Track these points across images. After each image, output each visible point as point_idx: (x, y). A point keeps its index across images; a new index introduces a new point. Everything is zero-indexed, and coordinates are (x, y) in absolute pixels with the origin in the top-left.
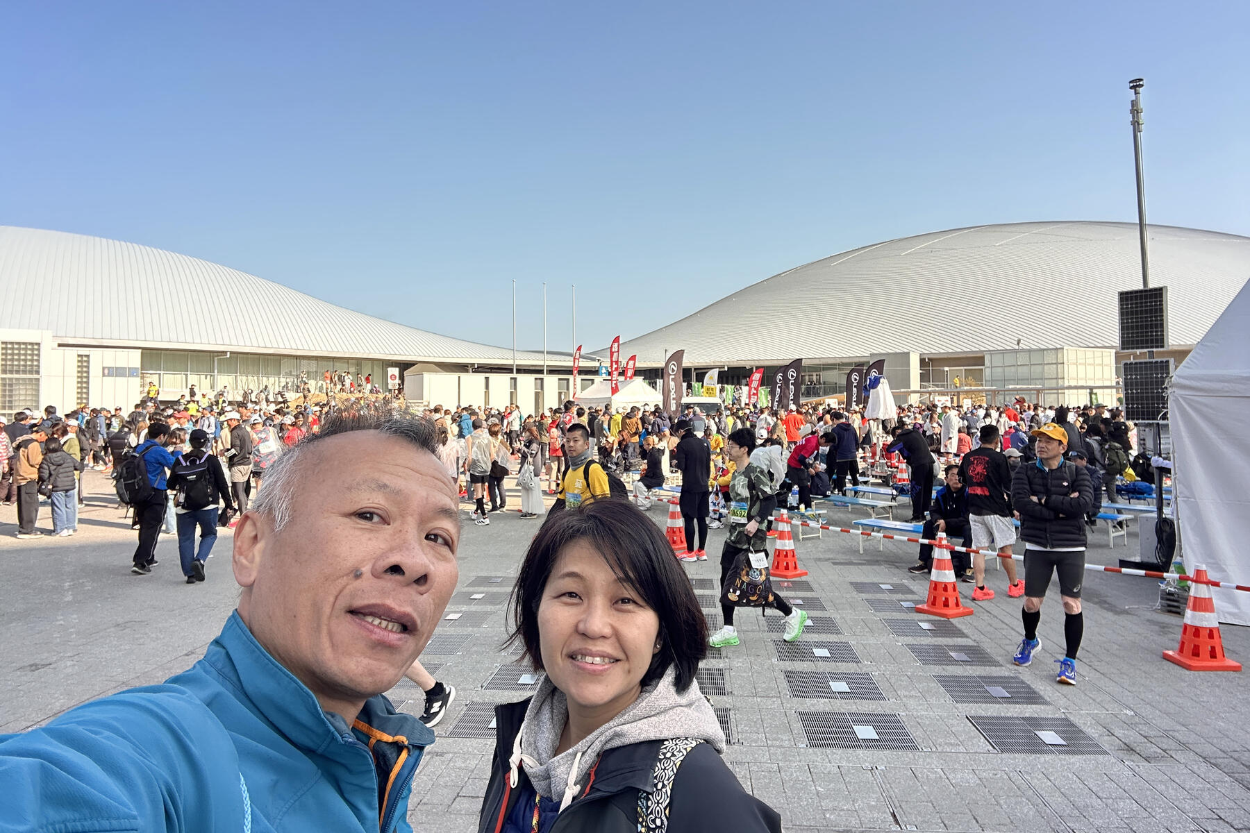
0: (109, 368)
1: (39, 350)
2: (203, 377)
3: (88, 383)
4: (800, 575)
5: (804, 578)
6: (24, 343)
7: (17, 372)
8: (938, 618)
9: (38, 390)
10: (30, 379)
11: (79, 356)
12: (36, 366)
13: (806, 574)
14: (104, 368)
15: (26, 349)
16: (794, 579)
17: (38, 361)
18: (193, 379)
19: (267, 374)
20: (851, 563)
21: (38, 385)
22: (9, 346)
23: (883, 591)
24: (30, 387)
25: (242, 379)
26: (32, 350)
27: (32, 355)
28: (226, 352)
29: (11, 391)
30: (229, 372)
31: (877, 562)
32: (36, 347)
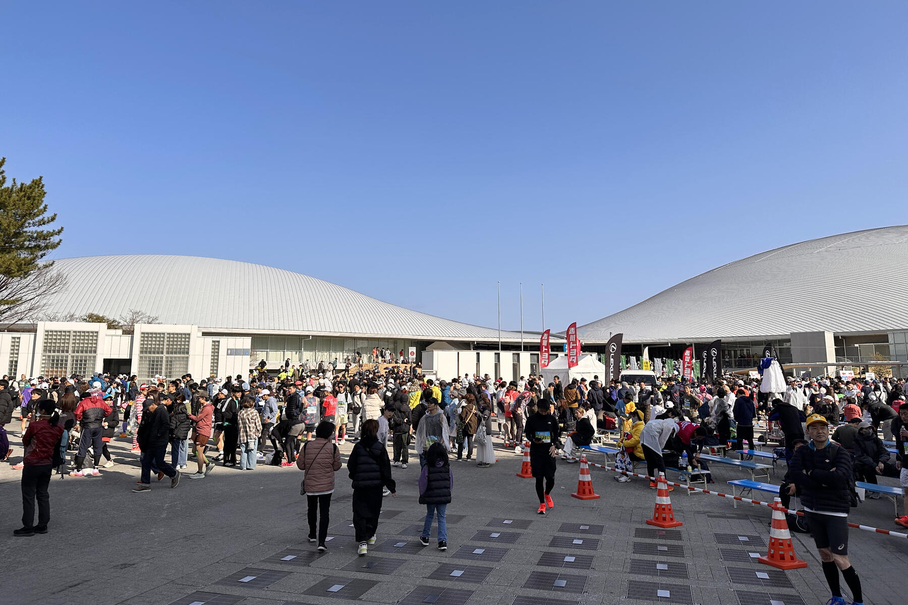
0: (231, 349)
1: (189, 338)
2: (294, 353)
3: (218, 359)
4: (675, 526)
5: (678, 529)
6: (180, 334)
7: (176, 353)
8: (775, 569)
9: (187, 365)
10: (183, 357)
11: (213, 341)
12: (187, 348)
13: (681, 524)
14: (228, 349)
15: (181, 338)
16: (669, 529)
17: (188, 345)
18: (288, 354)
19: (335, 351)
20: (724, 517)
21: (187, 361)
22: (172, 336)
23: (739, 542)
24: (183, 363)
25: (319, 354)
26: (185, 338)
27: (185, 341)
28: (309, 336)
29: (171, 365)
30: (311, 350)
31: (746, 517)
32: (187, 336)
